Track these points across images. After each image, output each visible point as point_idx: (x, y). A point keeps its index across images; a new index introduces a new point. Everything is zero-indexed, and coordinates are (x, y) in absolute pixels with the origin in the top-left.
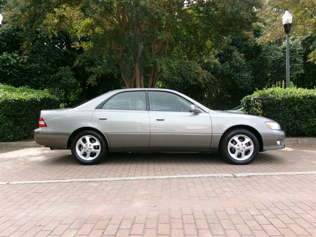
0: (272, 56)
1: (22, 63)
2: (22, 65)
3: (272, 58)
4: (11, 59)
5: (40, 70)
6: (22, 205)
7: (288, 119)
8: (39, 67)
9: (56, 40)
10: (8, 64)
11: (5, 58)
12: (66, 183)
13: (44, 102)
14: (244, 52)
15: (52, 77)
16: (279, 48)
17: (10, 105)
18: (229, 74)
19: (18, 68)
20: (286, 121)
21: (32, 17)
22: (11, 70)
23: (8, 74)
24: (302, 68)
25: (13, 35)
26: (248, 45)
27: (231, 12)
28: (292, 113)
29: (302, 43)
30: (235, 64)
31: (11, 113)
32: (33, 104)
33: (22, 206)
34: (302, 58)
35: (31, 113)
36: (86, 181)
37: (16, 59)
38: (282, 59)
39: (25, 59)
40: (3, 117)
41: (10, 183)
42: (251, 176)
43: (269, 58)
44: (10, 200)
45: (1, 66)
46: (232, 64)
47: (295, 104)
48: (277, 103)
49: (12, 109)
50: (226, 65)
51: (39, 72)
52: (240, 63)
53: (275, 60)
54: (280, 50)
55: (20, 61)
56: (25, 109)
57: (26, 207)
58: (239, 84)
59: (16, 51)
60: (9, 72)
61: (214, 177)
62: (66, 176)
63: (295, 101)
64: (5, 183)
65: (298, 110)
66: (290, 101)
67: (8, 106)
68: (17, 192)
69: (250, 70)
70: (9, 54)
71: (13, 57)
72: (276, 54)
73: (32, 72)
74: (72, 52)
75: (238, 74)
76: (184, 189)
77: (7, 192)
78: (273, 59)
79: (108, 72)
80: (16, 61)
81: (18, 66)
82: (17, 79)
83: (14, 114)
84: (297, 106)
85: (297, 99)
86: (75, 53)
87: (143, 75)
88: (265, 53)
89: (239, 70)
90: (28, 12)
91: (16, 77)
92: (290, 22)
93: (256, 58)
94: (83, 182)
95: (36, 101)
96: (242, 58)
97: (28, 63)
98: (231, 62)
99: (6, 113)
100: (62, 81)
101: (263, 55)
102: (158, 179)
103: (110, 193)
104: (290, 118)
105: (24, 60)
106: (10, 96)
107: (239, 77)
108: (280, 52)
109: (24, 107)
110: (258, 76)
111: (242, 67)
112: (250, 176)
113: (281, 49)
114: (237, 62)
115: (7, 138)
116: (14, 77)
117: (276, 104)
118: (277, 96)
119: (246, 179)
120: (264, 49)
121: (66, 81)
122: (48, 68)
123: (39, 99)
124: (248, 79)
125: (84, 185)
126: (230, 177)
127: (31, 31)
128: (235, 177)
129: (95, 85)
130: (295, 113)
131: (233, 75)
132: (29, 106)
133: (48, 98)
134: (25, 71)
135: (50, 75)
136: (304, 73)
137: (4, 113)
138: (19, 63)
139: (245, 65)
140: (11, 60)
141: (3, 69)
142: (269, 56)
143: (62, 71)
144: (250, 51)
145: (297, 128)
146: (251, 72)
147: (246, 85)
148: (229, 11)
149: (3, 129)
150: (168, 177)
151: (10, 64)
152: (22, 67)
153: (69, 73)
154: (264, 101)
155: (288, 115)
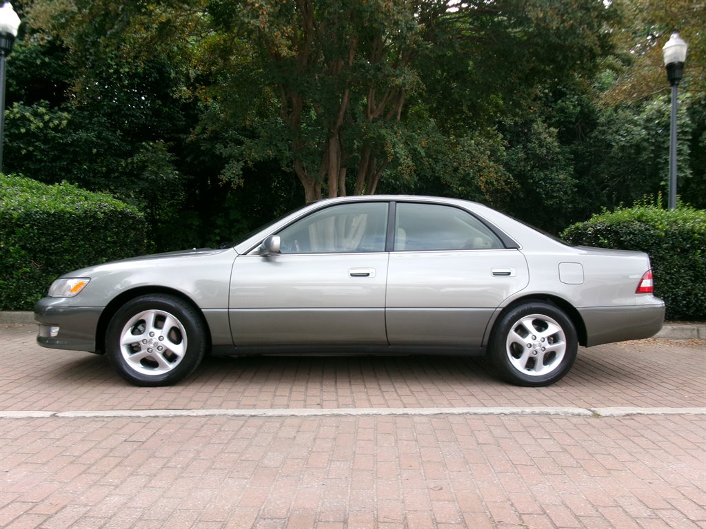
0: (619, 135)
1: (56, 129)
2: (56, 132)
3: (622, 141)
4: (32, 119)
5: (97, 145)
6: (106, 474)
7: (677, 280)
8: (94, 139)
9: (136, 79)
10: (23, 130)
11: (18, 115)
12: (198, 419)
13: (112, 221)
14: (557, 124)
15: (123, 163)
16: (636, 118)
17: (38, 226)
18: (522, 173)
19: (46, 140)
20: (673, 284)
21: (98, 19)
22: (29, 143)
23: (24, 152)
24: (687, 166)
25: (37, 64)
26: (568, 108)
27: (558, 29)
28: (686, 267)
29: (688, 109)
30: (536, 151)
31: (38, 243)
32: (89, 225)
33: (107, 477)
34: (689, 143)
35: (82, 246)
36: (243, 415)
37: (43, 120)
38: (643, 143)
39: (64, 120)
40: (19, 252)
41: (60, 415)
42: (634, 415)
43: (615, 141)
44: (71, 460)
45: (8, 133)
46: (529, 149)
47: (694, 247)
48: (655, 242)
49: (40, 235)
50: (518, 153)
51: (95, 151)
52: (549, 150)
53: (626, 144)
54: (638, 123)
55: (51, 125)
56: (70, 236)
57: (117, 481)
58: (544, 196)
59: (42, 101)
60: (25, 149)
61: (548, 414)
62: (190, 401)
63: (694, 240)
64: (47, 414)
65: (701, 260)
66: (684, 240)
67: (31, 227)
68: (83, 440)
69: (569, 165)
70: (27, 107)
71: (36, 114)
72: (629, 132)
73: (78, 149)
74: (170, 109)
75: (541, 173)
76: (489, 444)
77: (58, 440)
78: (623, 143)
79: (269, 156)
80: (41, 125)
81: (46, 135)
82: (43, 164)
83: (45, 247)
84: (699, 251)
85: (699, 234)
86: (178, 112)
87: (345, 167)
88: (605, 128)
89: (546, 164)
90: (90, 9)
91: (41, 161)
92: (683, 59)
93: (583, 140)
94: (238, 416)
95: (94, 217)
96: (553, 137)
97: (71, 129)
98: (529, 145)
99: (26, 244)
100: (146, 174)
101: (600, 132)
102: (415, 415)
103: (314, 450)
104: (682, 277)
105: (60, 123)
106: (38, 204)
107: (544, 180)
108: (639, 128)
109: (69, 231)
110: (585, 181)
111: (552, 159)
112: (632, 414)
113: (642, 122)
114: (541, 146)
115: (26, 302)
116: (36, 159)
117: (651, 246)
118: (654, 226)
119: (626, 422)
120: (602, 120)
121: (156, 174)
122: (116, 144)
123: (102, 213)
124: (565, 186)
125: (242, 426)
126: (585, 416)
127: (95, 53)
128: (596, 415)
129: (239, 186)
130: (694, 267)
131: (531, 175)
132: (79, 229)
133: (121, 213)
134: (63, 148)
135: (119, 159)
136: (691, 176)
137: (21, 243)
138: (50, 127)
139: (558, 153)
140: (32, 122)
141: (10, 141)
142: (614, 135)
143: (147, 150)
144: (571, 122)
145: (697, 301)
146: (571, 169)
147: (560, 198)
148: (554, 28)
149: (18, 280)
150: (439, 412)
151: (28, 131)
152: (55, 136)
153: (164, 156)
154: (622, 237)
155: (678, 272)
